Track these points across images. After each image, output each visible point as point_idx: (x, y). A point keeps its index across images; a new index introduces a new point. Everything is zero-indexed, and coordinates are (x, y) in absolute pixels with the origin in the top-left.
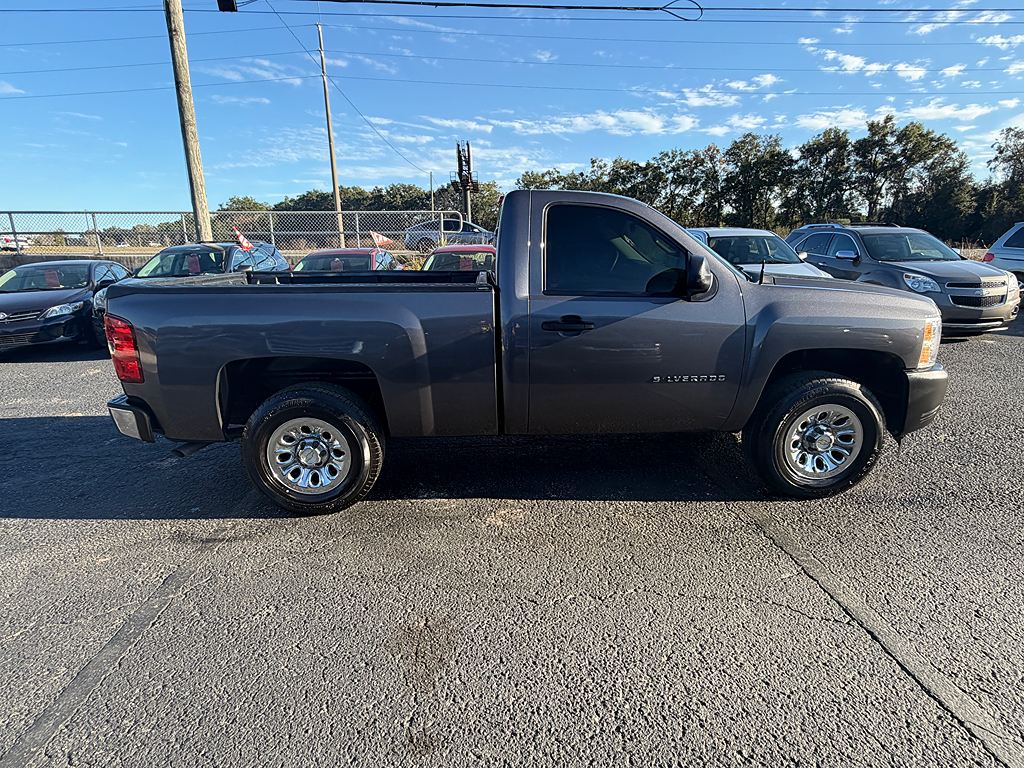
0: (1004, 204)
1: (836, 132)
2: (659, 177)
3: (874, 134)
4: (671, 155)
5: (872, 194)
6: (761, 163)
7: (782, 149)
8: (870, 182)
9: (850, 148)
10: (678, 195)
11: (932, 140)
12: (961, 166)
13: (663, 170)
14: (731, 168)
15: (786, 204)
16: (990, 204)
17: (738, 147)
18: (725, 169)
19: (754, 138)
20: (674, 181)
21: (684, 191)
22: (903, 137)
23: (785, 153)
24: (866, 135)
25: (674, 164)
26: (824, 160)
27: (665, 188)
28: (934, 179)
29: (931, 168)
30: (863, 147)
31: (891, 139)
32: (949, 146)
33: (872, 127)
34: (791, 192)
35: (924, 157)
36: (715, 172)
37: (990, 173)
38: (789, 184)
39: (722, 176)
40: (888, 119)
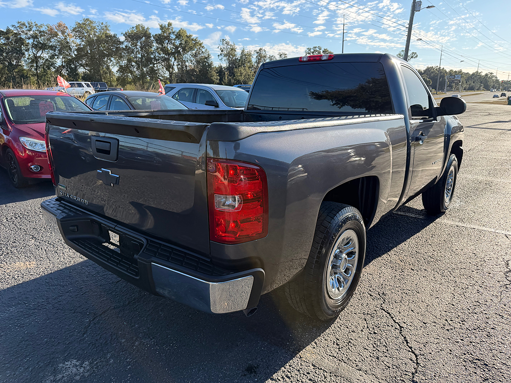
0: (230, 79)
1: (143, 28)
2: (20, 41)
3: (164, 32)
4: (27, 24)
5: (169, 67)
6: (99, 41)
7: (112, 33)
8: (167, 60)
9: (152, 38)
10: (40, 57)
11: (192, 40)
12: (208, 57)
13: (23, 36)
14: (78, 41)
15: (122, 69)
16: (225, 78)
17: (82, 28)
18: (75, 42)
19: (91, 22)
20: (35, 46)
21: (45, 55)
22: (179, 36)
23: (115, 36)
24: (160, 32)
25: (31, 32)
26: (139, 44)
27: (27, 50)
28: (198, 62)
29: (195, 56)
30: (160, 39)
31: (173, 36)
32: (200, 45)
33: (162, 27)
34: (124, 62)
35: (191, 49)
36: (68, 43)
37: (220, 62)
38: (121, 57)
39: (73, 46)
40: (170, 24)
